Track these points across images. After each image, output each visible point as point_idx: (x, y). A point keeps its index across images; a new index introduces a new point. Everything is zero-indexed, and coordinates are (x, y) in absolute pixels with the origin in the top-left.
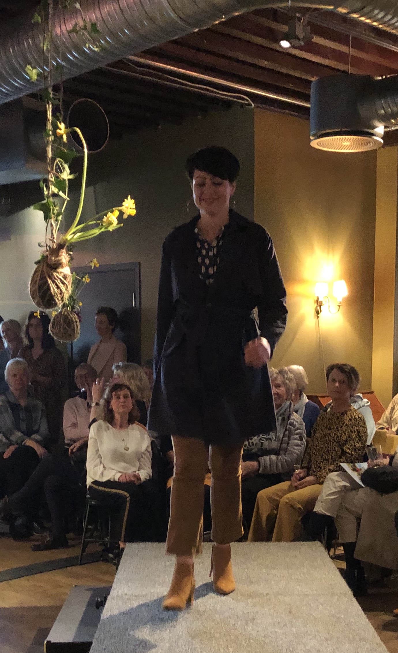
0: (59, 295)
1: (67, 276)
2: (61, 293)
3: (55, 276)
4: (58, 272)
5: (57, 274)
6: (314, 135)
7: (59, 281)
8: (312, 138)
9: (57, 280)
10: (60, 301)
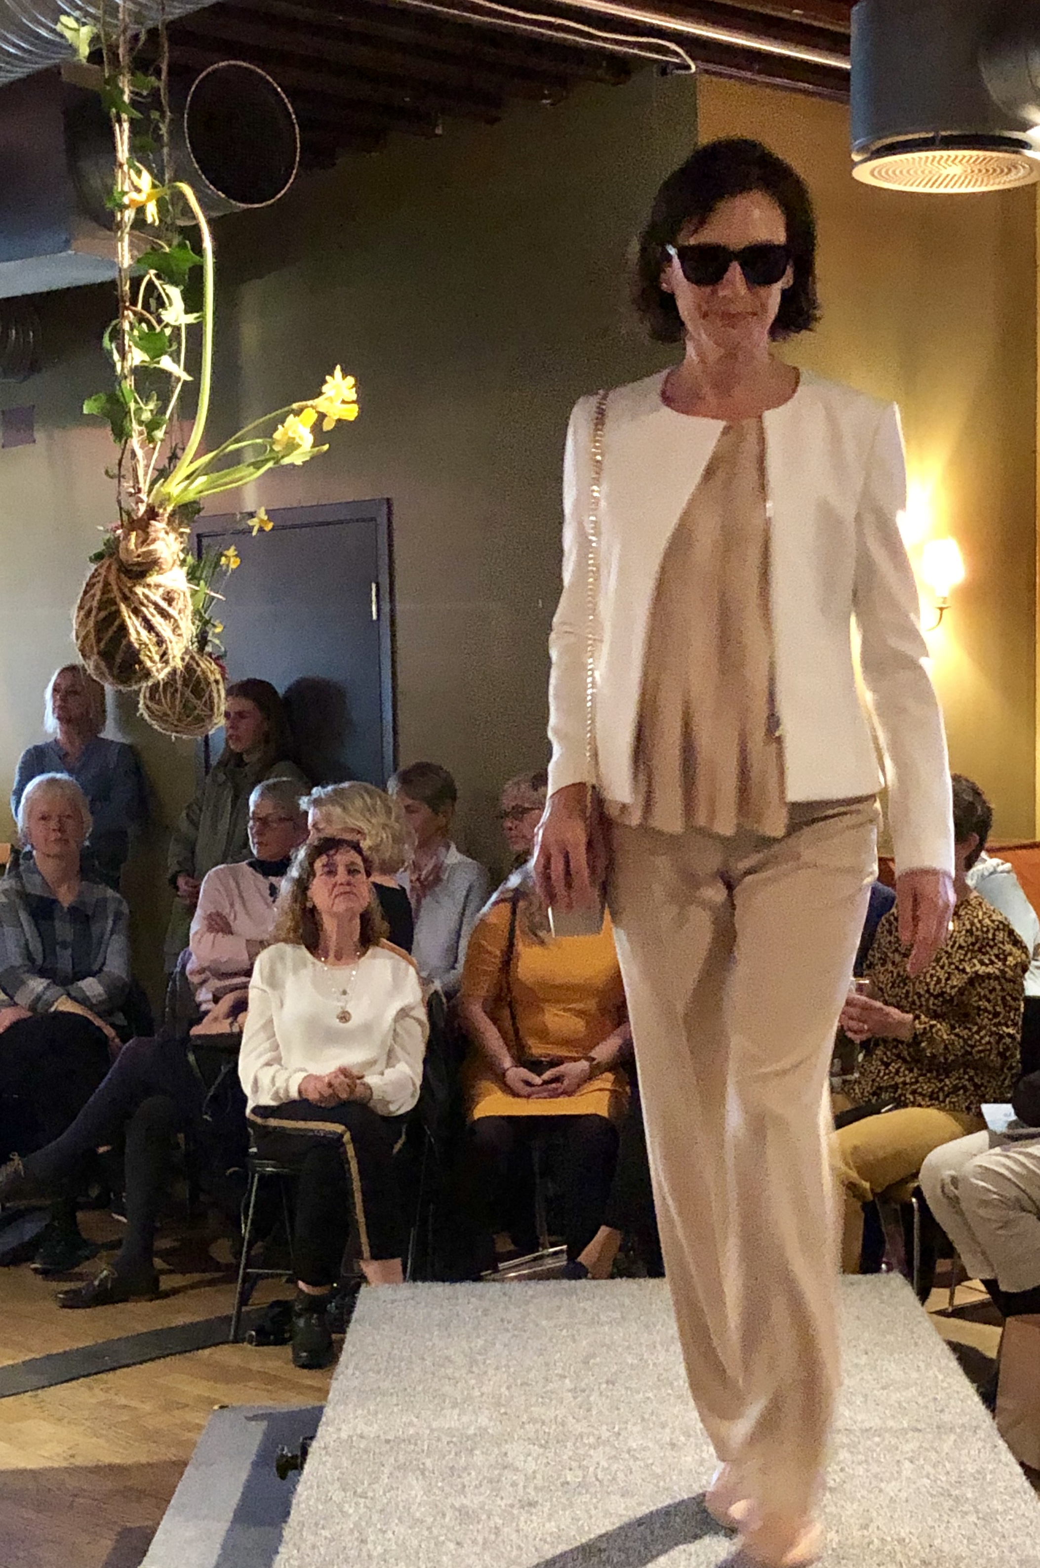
0: (154, 649)
1: (176, 596)
2: (160, 642)
3: (141, 597)
4: (149, 586)
5: (146, 591)
6: (862, 149)
7: (152, 609)
8: (856, 158)
9: (147, 607)
10: (159, 665)
